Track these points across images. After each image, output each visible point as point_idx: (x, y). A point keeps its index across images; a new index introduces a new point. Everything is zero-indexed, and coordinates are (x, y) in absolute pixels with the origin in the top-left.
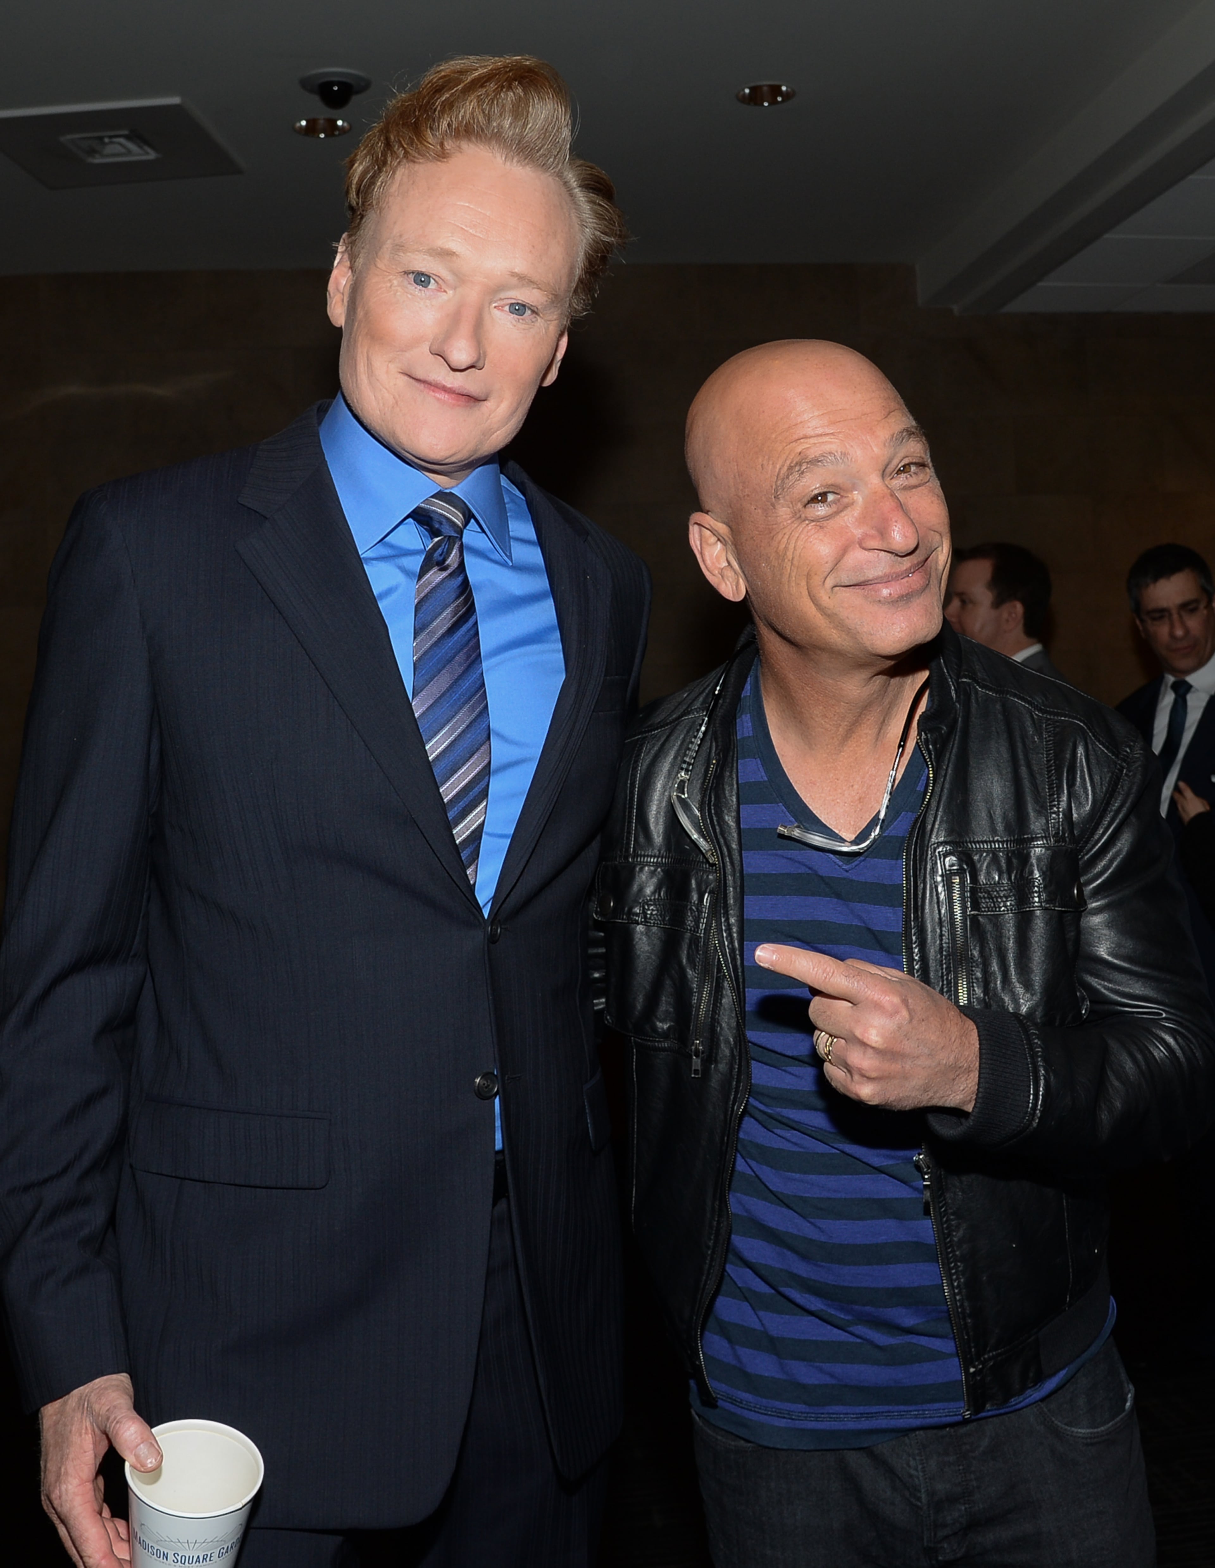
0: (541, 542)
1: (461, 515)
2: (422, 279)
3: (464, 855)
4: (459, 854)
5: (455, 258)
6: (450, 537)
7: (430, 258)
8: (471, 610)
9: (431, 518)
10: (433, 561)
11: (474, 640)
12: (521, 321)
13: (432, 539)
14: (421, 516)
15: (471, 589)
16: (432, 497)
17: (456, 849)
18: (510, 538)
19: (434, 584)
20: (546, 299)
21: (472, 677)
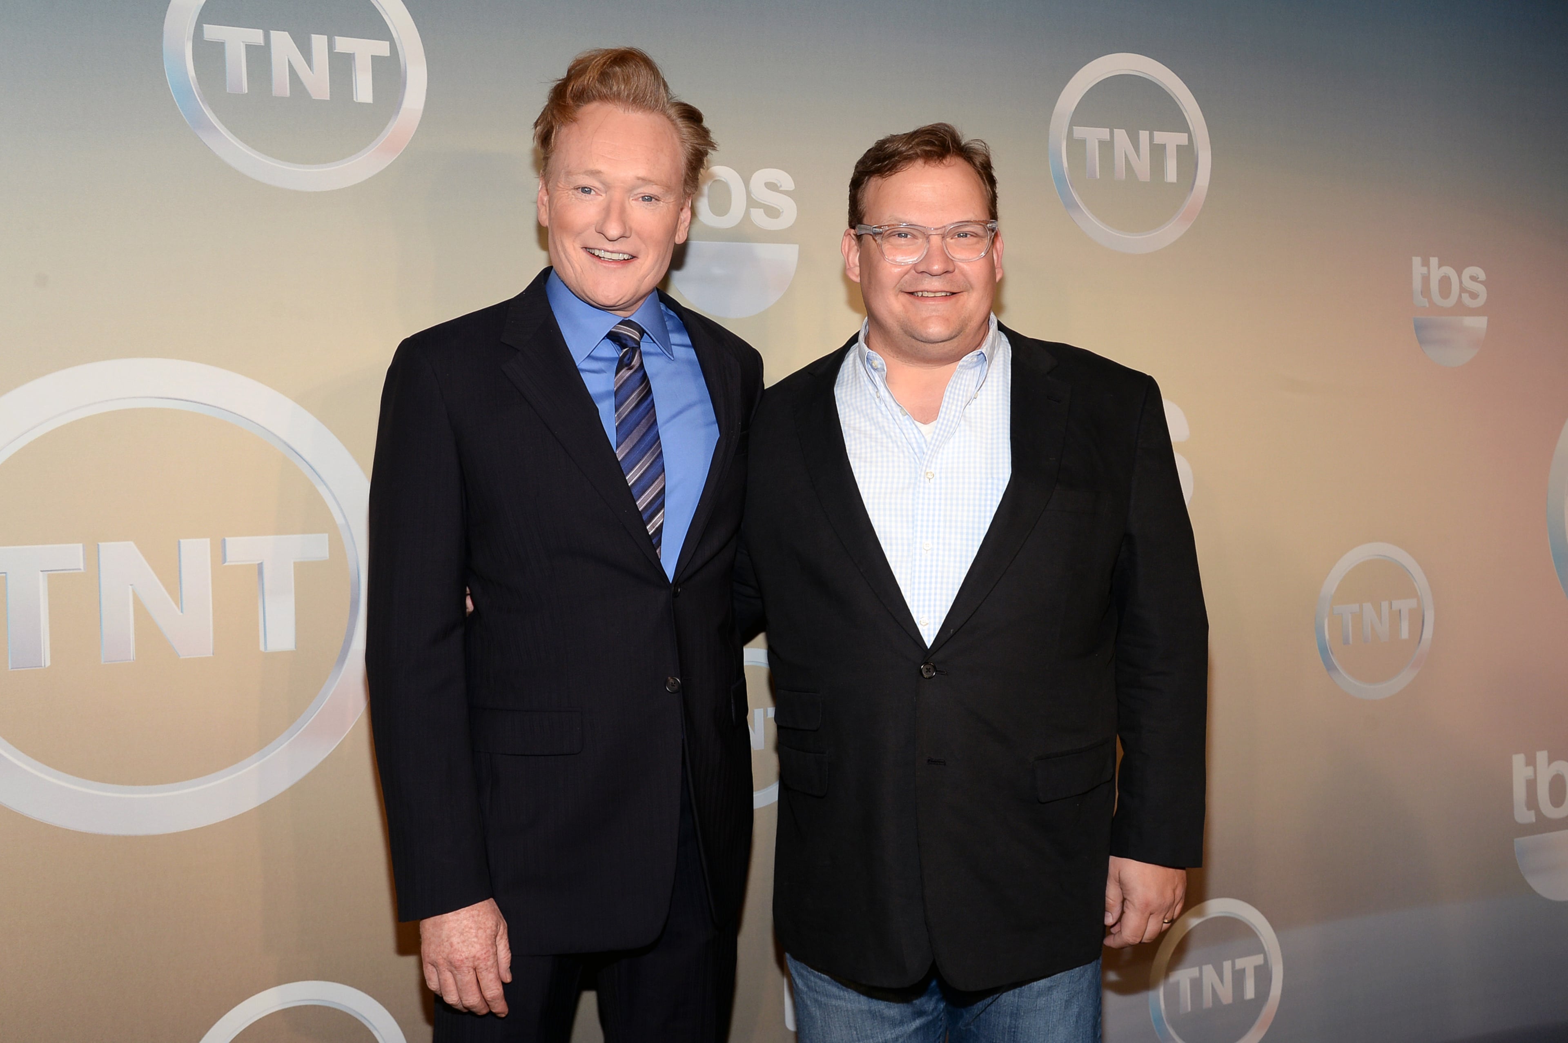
0: (694, 345)
1: (638, 334)
2: (586, 190)
3: (654, 541)
4: (651, 540)
5: (601, 175)
6: (633, 348)
7: (587, 177)
8: (649, 392)
9: (620, 338)
10: (623, 363)
11: (653, 410)
12: (649, 205)
13: (622, 350)
14: (613, 337)
15: (648, 379)
16: (619, 324)
17: (650, 538)
18: (671, 345)
19: (625, 378)
20: (662, 190)
21: (652, 434)
